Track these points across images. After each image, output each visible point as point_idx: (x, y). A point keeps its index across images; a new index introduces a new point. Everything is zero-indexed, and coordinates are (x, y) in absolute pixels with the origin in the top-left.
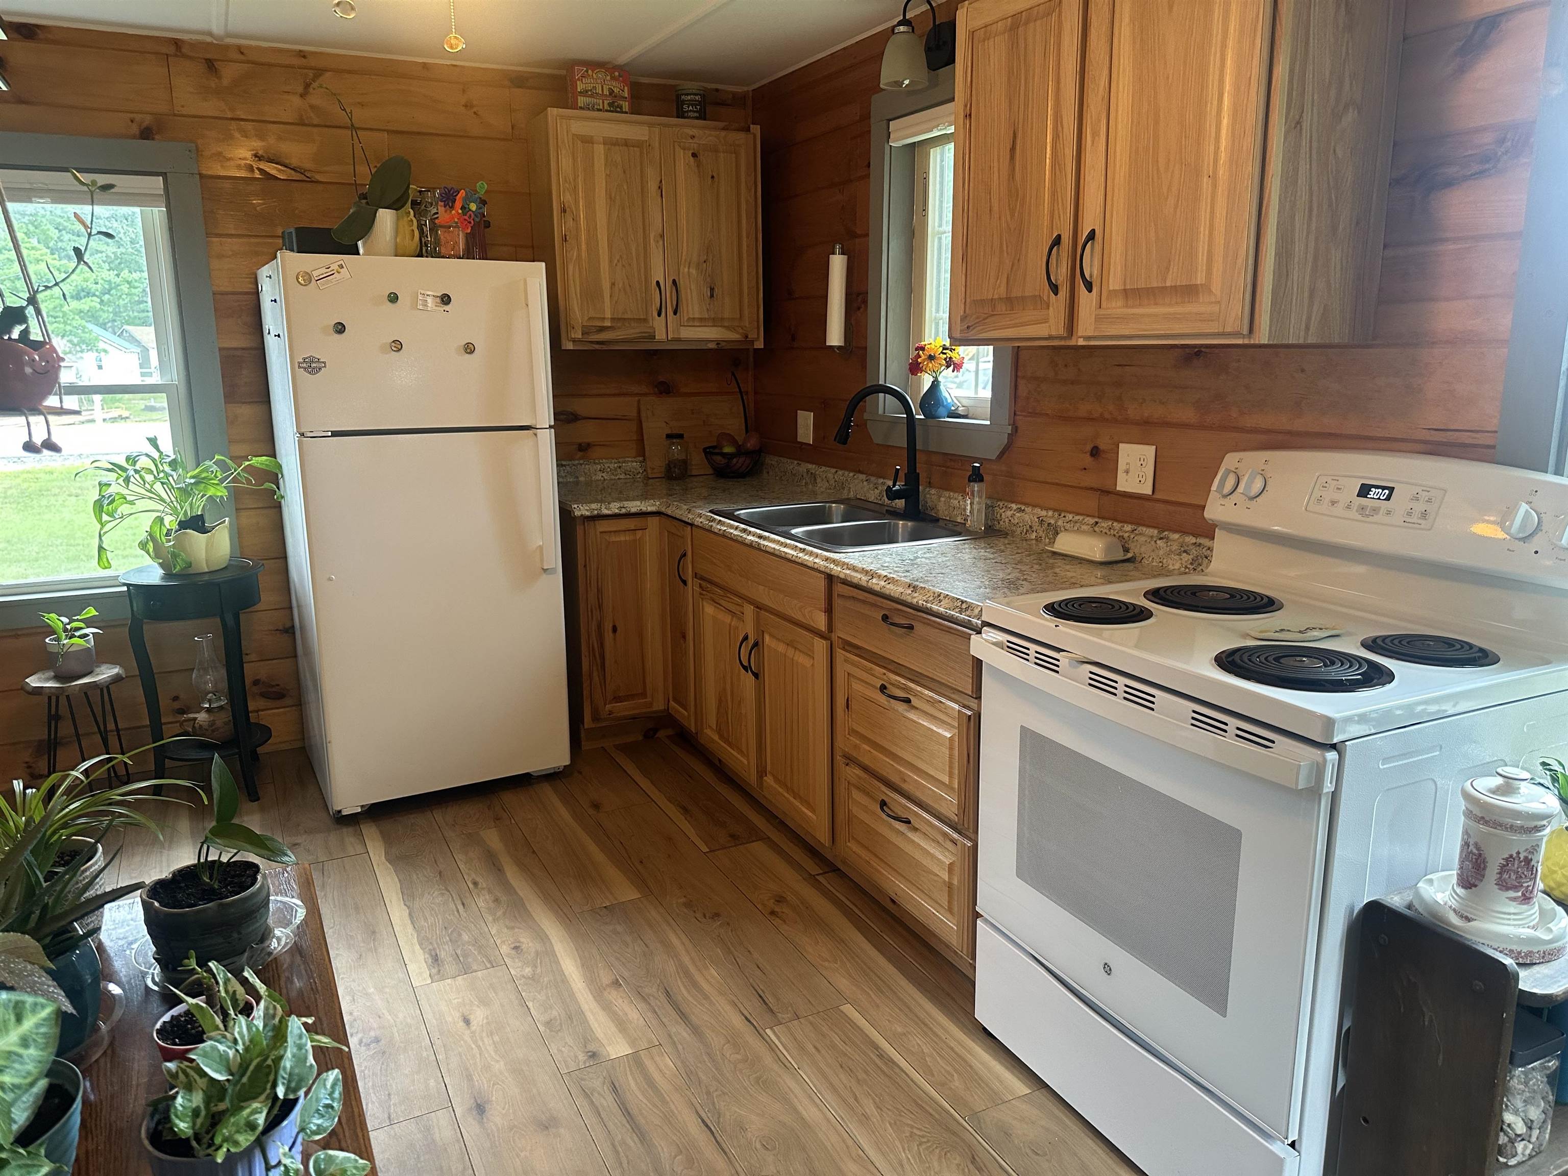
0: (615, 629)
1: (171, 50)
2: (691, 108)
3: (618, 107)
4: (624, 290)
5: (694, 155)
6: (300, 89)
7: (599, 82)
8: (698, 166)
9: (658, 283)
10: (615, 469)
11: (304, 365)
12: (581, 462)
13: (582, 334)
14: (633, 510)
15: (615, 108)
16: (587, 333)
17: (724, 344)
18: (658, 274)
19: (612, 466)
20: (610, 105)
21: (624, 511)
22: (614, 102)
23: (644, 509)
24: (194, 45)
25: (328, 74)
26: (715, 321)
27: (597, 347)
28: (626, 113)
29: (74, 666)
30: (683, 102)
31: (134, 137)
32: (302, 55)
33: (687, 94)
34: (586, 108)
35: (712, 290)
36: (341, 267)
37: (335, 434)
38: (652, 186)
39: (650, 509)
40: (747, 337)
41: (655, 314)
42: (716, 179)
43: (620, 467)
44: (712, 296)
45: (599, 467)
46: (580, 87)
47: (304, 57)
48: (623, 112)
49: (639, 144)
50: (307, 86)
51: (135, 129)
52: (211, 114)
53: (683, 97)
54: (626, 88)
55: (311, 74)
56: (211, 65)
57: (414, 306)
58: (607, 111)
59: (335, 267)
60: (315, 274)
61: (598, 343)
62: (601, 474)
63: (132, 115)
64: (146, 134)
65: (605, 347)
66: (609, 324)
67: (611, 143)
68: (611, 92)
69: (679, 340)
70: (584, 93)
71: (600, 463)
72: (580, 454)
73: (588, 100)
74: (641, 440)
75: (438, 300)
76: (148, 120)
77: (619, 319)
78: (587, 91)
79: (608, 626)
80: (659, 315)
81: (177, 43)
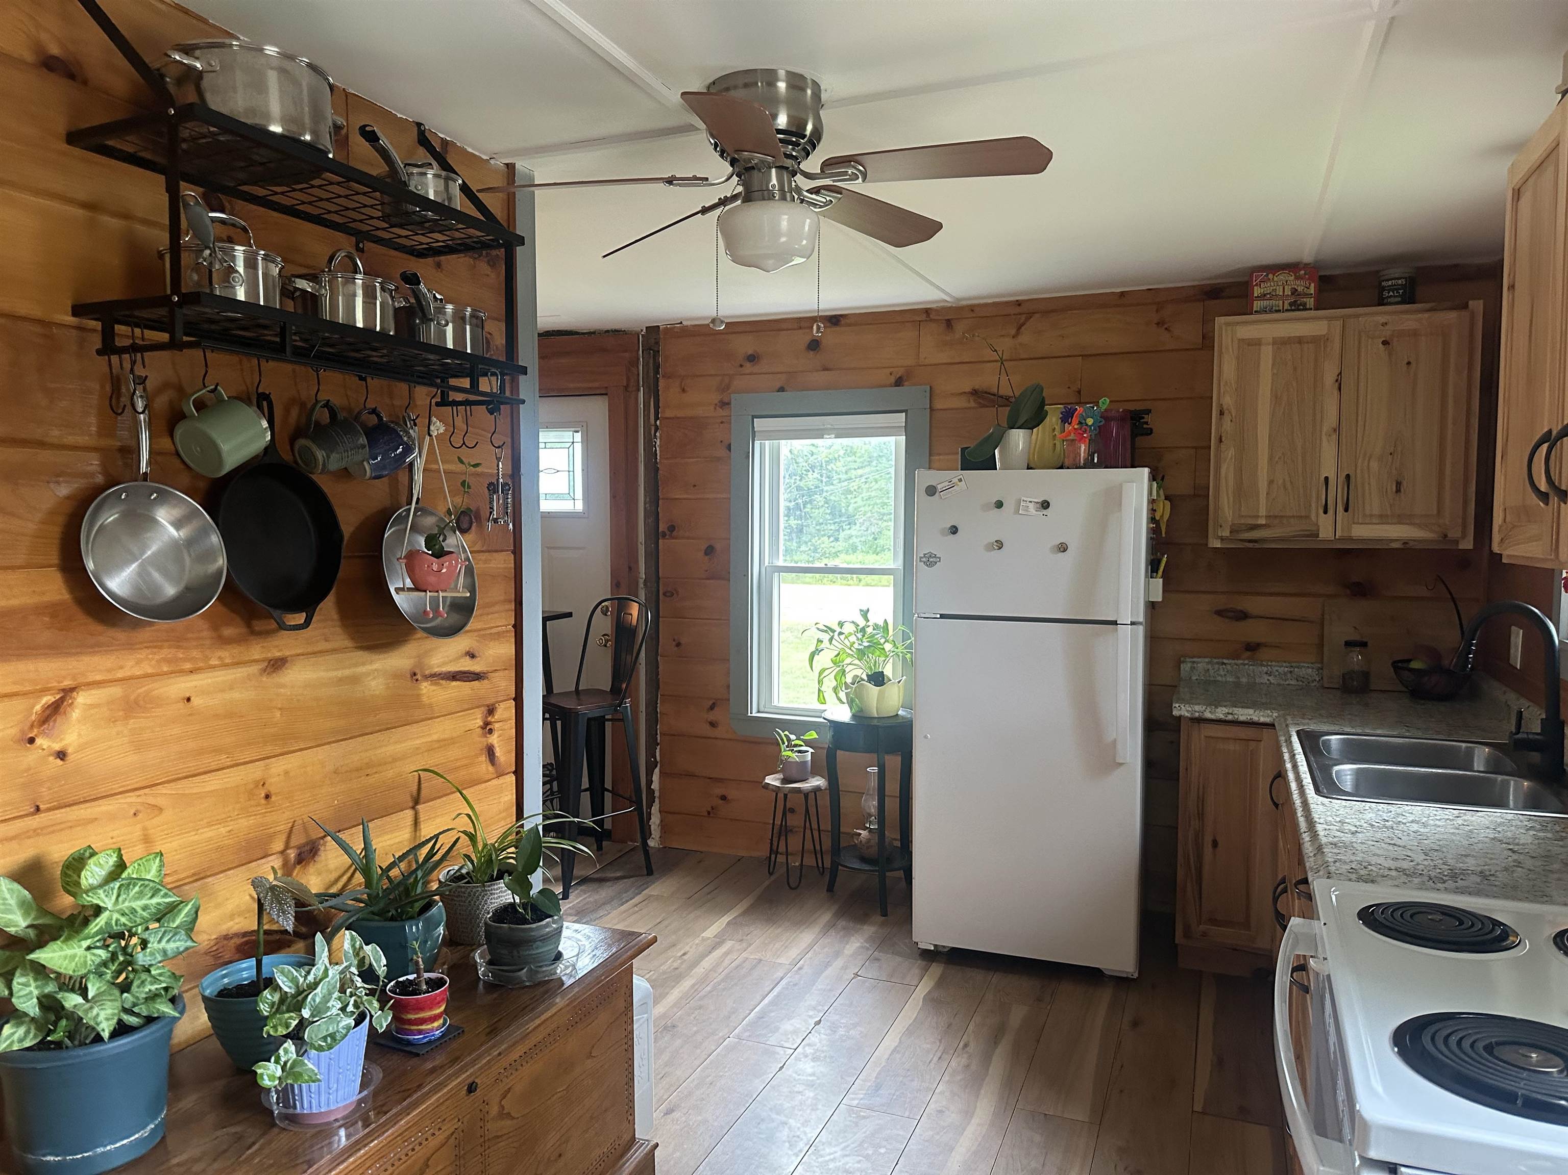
0: (1215, 844)
1: (924, 317)
2: (1391, 293)
3: (1301, 305)
4: (1284, 487)
5: (1385, 343)
6: (1013, 332)
7: (1283, 284)
8: (1390, 355)
9: (1327, 479)
10: (1285, 674)
11: (924, 559)
12: (1246, 662)
13: (1231, 532)
14: (1242, 718)
15: (1297, 306)
16: (1237, 532)
17: (1411, 543)
18: (1329, 469)
19: (1281, 670)
20: (1290, 304)
21: (1230, 717)
22: (1295, 301)
23: (1255, 719)
24: (937, 311)
25: (1037, 316)
26: (1402, 519)
27: (1251, 545)
28: (1311, 309)
29: (794, 774)
30: (1383, 289)
31: (891, 386)
32: (1019, 303)
33: (1388, 280)
34: (1263, 311)
35: (1399, 484)
36: (960, 480)
37: (943, 616)
38: (1329, 378)
39: (1262, 720)
40: (1446, 536)
41: (1321, 511)
42: (1413, 365)
43: (1291, 672)
44: (1398, 491)
45: (1265, 669)
46: (1257, 291)
47: (1019, 305)
48: (1307, 309)
49: (1315, 340)
50: (1019, 328)
51: (892, 380)
52: (945, 361)
53: (1383, 284)
54: (1313, 285)
55: (1023, 318)
56: (949, 324)
57: (1017, 512)
58: (1287, 310)
59: (955, 480)
60: (939, 487)
61: (1250, 541)
62: (1266, 677)
63: (892, 370)
64: (899, 382)
65: (1257, 546)
66: (1264, 522)
67: (1281, 343)
68: (1294, 292)
69: (1351, 539)
70: (1263, 297)
71: (1268, 665)
72: (1248, 653)
73: (1266, 303)
74: (1321, 646)
75: (1038, 505)
76: (900, 372)
77: (1276, 517)
78: (1265, 295)
79: (1208, 840)
80: (1325, 512)
81: (927, 311)
